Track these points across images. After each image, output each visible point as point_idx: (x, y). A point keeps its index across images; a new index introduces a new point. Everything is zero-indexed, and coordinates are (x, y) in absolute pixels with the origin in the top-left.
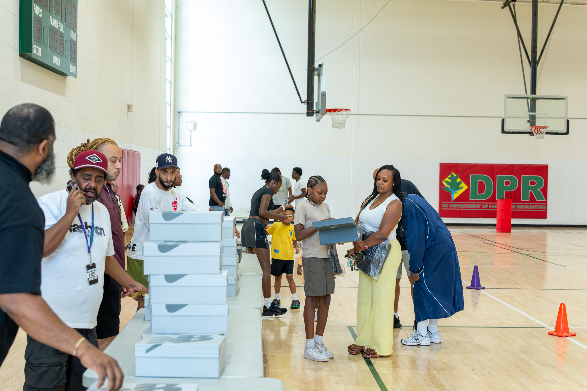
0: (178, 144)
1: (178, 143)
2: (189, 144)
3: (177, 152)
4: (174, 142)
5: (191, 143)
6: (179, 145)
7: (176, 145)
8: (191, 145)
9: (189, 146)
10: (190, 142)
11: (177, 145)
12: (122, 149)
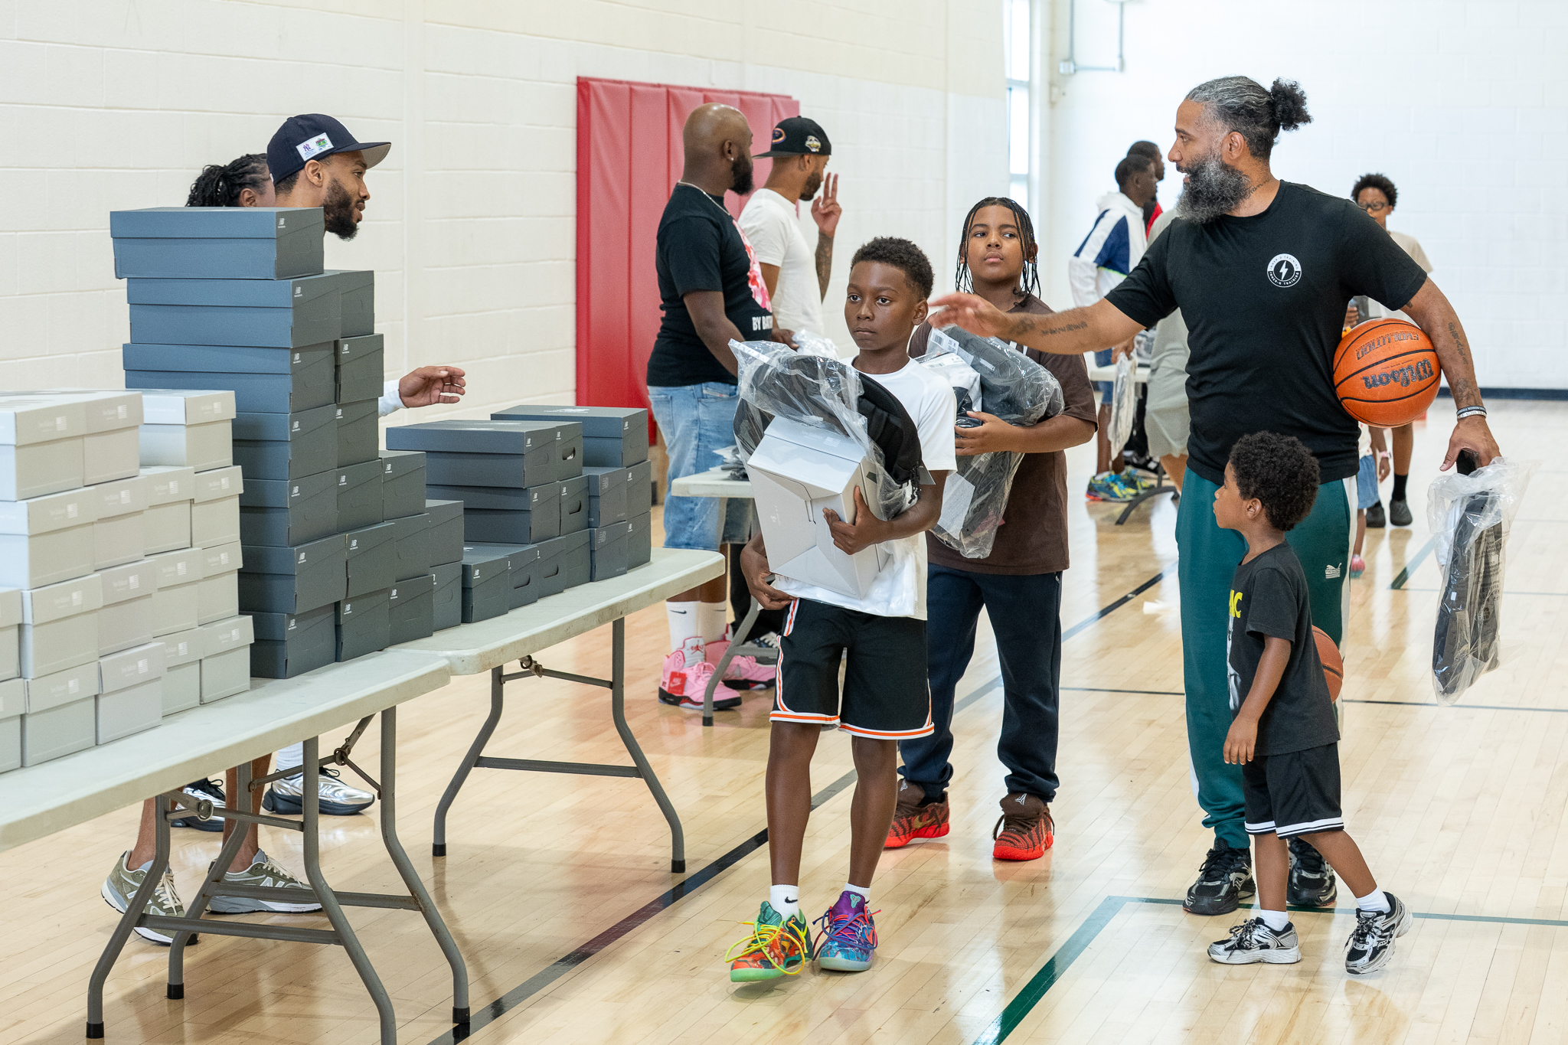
0: (1066, 64)
1: (1070, 58)
2: (1116, 63)
3: (1064, 94)
4: (1051, 54)
5: (1121, 56)
6: (1075, 64)
7: (1062, 65)
8: (1122, 66)
9: (1114, 69)
10: (1117, 52)
11: (1063, 68)
12: (667, 87)
